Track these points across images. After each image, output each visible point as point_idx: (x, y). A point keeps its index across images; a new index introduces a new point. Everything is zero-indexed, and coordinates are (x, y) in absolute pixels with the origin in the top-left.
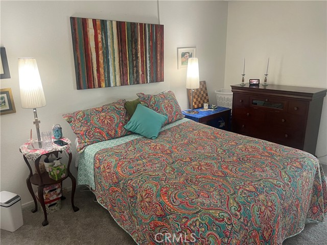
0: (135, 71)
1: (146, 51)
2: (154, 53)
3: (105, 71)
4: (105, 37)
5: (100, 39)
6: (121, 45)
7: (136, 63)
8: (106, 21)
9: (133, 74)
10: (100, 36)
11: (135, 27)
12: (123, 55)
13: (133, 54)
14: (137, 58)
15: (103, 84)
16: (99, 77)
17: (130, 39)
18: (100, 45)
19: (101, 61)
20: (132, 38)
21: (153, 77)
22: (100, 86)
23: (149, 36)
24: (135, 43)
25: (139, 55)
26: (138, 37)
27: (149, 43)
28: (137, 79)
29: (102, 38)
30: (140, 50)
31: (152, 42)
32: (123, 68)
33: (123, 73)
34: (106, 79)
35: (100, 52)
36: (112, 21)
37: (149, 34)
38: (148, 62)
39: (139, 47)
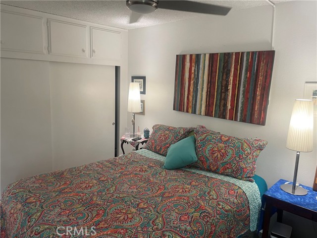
0: (222, 104)
1: (239, 84)
2: (251, 87)
3: (193, 99)
4: (197, 68)
5: (193, 71)
6: (211, 77)
7: (225, 95)
8: (200, 55)
9: (220, 106)
10: (193, 68)
11: (229, 58)
12: (212, 86)
13: (222, 86)
14: (227, 90)
15: (190, 110)
16: (188, 103)
17: (221, 70)
18: (193, 76)
19: (192, 90)
20: (224, 69)
21: (245, 115)
22: (187, 112)
23: (246, 66)
24: (227, 75)
25: (230, 87)
26: (231, 67)
27: (246, 74)
28: (223, 113)
29: (195, 70)
30: (231, 82)
31: (250, 73)
32: (209, 100)
33: (209, 103)
34: (193, 106)
35: (192, 82)
36: (205, 54)
37: (247, 64)
38: (241, 96)
39: (232, 78)
